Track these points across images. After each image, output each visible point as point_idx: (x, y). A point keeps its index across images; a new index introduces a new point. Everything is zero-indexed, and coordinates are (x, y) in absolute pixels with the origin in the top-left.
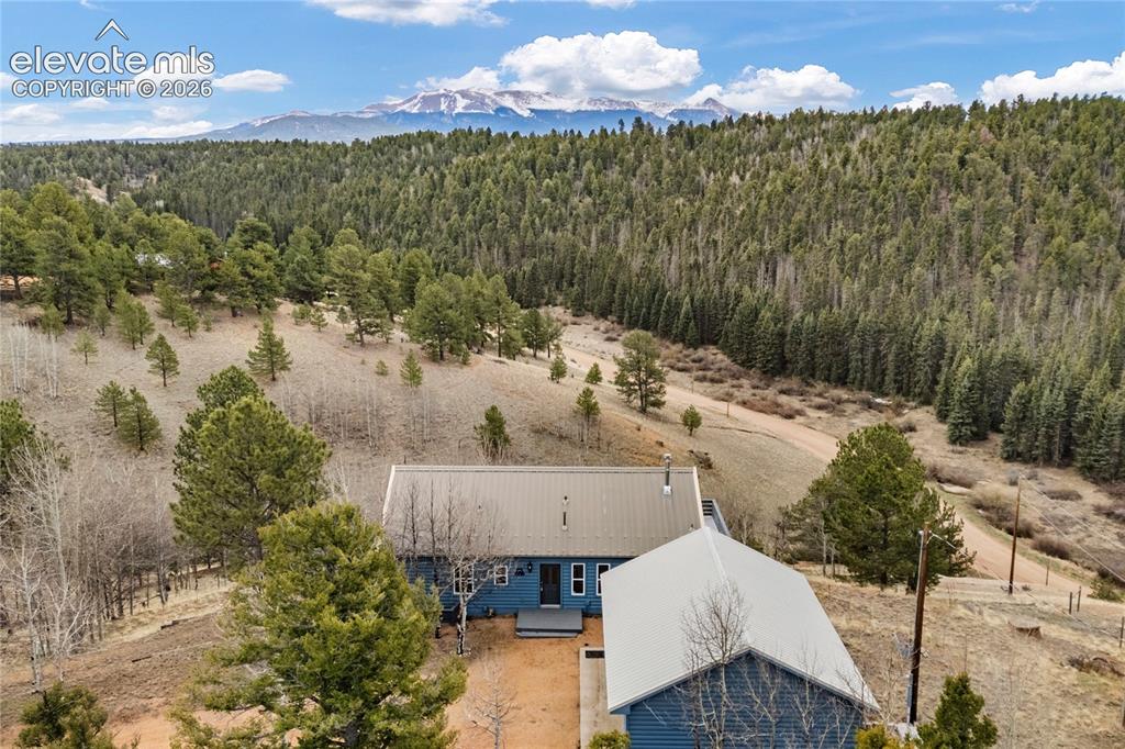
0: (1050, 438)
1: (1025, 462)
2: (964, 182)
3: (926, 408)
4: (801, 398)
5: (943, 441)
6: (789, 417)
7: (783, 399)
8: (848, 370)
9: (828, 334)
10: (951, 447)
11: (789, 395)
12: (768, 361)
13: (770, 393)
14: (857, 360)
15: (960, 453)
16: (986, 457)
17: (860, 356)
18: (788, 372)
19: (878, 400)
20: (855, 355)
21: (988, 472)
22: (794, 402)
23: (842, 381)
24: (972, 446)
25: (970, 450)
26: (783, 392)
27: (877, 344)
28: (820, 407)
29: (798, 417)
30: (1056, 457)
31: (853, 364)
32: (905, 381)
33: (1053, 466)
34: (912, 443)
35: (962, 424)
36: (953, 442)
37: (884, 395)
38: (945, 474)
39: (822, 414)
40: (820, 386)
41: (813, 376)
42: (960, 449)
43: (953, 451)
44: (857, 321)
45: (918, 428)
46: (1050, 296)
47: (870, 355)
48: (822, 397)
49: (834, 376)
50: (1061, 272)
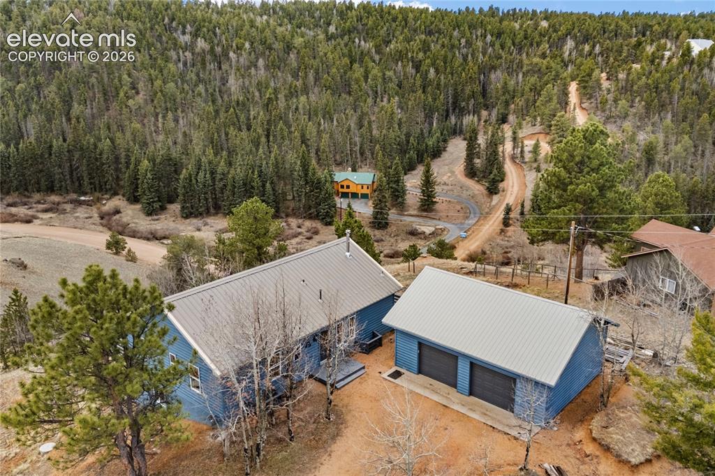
0: (206, 199)
1: (196, 217)
3: (118, 197)
4: (26, 207)
5: (142, 216)
6: (29, 222)
7: (14, 210)
8: (52, 182)
10: (150, 218)
11: (15, 206)
14: (59, 174)
15: (157, 220)
16: (173, 219)
17: (60, 170)
18: (4, 190)
19: (83, 198)
20: (57, 170)
21: (182, 228)
22: (21, 211)
23: (51, 189)
24: (161, 214)
25: (161, 217)
26: (10, 205)
27: (70, 160)
28: (46, 211)
29: (35, 220)
30: (212, 210)
31: (57, 177)
32: (97, 182)
33: (210, 215)
34: (125, 220)
35: (153, 202)
36: (149, 214)
37: (85, 194)
38: (159, 234)
39: (49, 215)
40: (37, 196)
41: (26, 190)
42: (156, 217)
43: (153, 220)
44: (51, 146)
45: (122, 210)
46: (164, 117)
47: (67, 169)
48: (43, 204)
49: (43, 187)
50: (165, 102)
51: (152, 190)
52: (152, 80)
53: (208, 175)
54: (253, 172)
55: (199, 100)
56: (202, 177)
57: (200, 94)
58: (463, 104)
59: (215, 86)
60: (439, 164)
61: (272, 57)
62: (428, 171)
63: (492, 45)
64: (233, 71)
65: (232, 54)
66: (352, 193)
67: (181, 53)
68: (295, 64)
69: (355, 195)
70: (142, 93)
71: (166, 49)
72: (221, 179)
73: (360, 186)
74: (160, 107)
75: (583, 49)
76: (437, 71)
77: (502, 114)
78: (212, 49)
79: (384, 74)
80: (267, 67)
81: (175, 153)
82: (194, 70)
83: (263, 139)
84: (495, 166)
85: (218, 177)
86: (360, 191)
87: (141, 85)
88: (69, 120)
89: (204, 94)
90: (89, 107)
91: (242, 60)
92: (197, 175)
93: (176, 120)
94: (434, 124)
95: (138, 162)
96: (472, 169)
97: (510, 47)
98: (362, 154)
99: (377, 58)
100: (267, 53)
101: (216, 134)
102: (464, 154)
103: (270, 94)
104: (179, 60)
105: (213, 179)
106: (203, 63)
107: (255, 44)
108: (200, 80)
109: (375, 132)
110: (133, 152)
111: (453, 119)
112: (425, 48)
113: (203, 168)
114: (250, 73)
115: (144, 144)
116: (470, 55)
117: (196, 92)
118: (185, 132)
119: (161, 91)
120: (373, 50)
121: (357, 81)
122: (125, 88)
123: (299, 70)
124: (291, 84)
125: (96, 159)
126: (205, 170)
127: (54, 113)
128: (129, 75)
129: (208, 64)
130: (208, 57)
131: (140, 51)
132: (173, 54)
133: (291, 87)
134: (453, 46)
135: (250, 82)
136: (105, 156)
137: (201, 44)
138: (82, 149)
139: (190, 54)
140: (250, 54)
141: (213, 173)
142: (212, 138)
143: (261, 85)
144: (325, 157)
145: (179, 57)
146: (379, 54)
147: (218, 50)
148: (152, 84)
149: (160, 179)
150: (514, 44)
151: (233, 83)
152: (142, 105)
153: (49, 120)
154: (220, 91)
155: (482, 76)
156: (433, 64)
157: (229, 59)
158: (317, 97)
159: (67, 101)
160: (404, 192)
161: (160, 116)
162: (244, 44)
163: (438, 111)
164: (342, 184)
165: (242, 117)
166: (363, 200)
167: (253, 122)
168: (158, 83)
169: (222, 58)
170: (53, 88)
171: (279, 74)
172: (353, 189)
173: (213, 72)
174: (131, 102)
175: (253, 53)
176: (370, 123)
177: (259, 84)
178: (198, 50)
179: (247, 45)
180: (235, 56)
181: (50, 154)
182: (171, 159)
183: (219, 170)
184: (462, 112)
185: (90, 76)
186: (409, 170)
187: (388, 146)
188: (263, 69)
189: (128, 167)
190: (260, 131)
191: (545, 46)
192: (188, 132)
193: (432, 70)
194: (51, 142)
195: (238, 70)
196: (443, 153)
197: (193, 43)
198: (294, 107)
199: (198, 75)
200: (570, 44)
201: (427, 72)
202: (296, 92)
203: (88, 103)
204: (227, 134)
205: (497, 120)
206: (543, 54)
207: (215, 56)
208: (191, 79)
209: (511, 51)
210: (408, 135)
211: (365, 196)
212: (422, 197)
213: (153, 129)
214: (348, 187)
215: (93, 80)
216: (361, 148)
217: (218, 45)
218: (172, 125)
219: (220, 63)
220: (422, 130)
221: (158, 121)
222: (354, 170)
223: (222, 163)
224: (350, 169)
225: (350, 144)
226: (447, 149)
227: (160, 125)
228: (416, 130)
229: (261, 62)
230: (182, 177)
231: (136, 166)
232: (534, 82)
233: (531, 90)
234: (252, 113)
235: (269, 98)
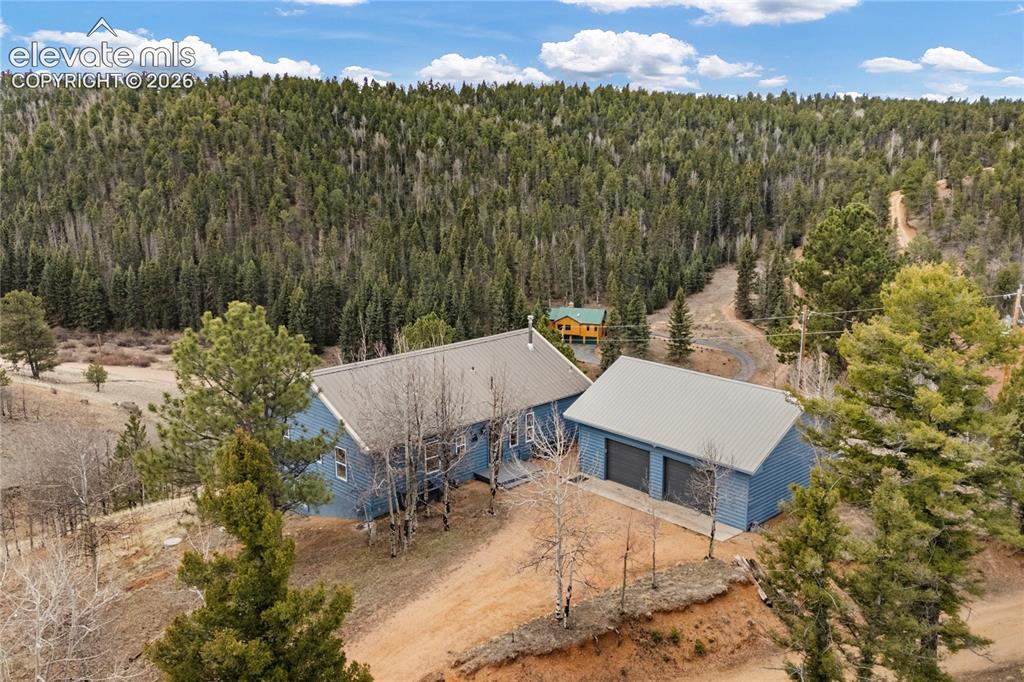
2: (225, 141)
4: (143, 347)
6: (145, 365)
7: (127, 350)
8: (178, 316)
9: (153, 283)
11: (129, 346)
12: (94, 318)
13: (109, 347)
14: (187, 304)
17: (188, 301)
18: (116, 325)
20: (184, 300)
22: (136, 352)
23: (175, 326)
26: (122, 345)
27: (202, 289)
28: (168, 352)
29: (152, 364)
31: (184, 308)
40: (156, 334)
41: (144, 325)
44: (179, 269)
46: (326, 234)
47: (197, 300)
48: (164, 344)
49: (165, 323)
50: (329, 215)
52: (312, 186)
53: (379, 308)
54: (439, 305)
55: (372, 212)
56: (373, 309)
57: (374, 205)
58: (737, 220)
59: (395, 195)
60: (699, 300)
61: (472, 156)
62: (680, 307)
63: (783, 141)
64: (420, 176)
65: (419, 154)
66: (574, 337)
67: (352, 151)
68: (503, 166)
69: (577, 339)
70: (299, 203)
71: (333, 147)
72: (397, 314)
73: (585, 327)
74: (322, 220)
75: (914, 147)
76: (701, 176)
77: (793, 234)
78: (394, 146)
79: (626, 180)
80: (465, 170)
81: (339, 279)
82: (369, 174)
83: (455, 262)
84: (779, 304)
85: (394, 310)
86: (585, 334)
87: (298, 192)
88: (203, 236)
89: (380, 205)
90: (230, 219)
91: (432, 161)
92: (365, 308)
93: (342, 239)
94: (695, 246)
95: (289, 291)
96: (746, 307)
97: (808, 145)
98: (590, 284)
99: (617, 158)
100: (467, 151)
101: (393, 256)
102: (735, 288)
103: (467, 205)
104: (350, 162)
105: (387, 314)
106: (382, 166)
107: (451, 140)
108: (375, 187)
109: (610, 256)
110: (282, 278)
111: (722, 241)
112: (686, 145)
113: (374, 299)
114: (443, 178)
115: (299, 268)
116: (749, 155)
117: (370, 202)
118: (352, 253)
119: (324, 200)
120: (613, 149)
121: (587, 187)
122: (278, 195)
123: (508, 173)
124: (497, 190)
125: (235, 286)
126: (377, 301)
127: (185, 227)
128: (284, 179)
129: (387, 166)
130: (388, 157)
131: (298, 149)
132: (341, 152)
133: (496, 196)
134: (726, 143)
135: (442, 189)
136: (246, 283)
137: (379, 139)
138: (217, 273)
139: (364, 153)
140: (444, 154)
141: (386, 305)
142: (388, 262)
143: (457, 193)
144: (536, 286)
145: (349, 156)
146: (620, 153)
147: (402, 148)
148: (313, 191)
149: (316, 314)
150: (814, 140)
151: (419, 190)
152: (298, 219)
153: (179, 235)
154: (402, 202)
155: (766, 183)
156: (695, 167)
157: (415, 159)
158: (532, 209)
159: (203, 214)
160: (646, 334)
161: (321, 232)
162: (435, 141)
163: (700, 229)
164: (560, 323)
165: (429, 234)
166: (588, 346)
167: (443, 241)
168: (320, 189)
169: (406, 159)
170: (186, 194)
171: (482, 179)
172: (575, 330)
173: (393, 177)
174: (284, 214)
175: (447, 152)
176: (602, 244)
177: (454, 191)
178: (375, 148)
179: (440, 142)
180: (423, 155)
181: (177, 280)
182: (332, 287)
183: (395, 301)
184: (734, 232)
185: (233, 180)
186: (655, 308)
187: (626, 273)
188: (460, 173)
189: (275, 298)
190: (451, 251)
191: (858, 143)
192: (356, 253)
193: (694, 175)
194: (179, 263)
195: (427, 173)
196: (706, 286)
197: (370, 139)
198: (499, 221)
199: (373, 180)
200: (895, 139)
201: (687, 177)
202: (503, 202)
203: (229, 214)
204: (407, 257)
205: (786, 242)
206: (855, 154)
207: (398, 155)
208: (365, 184)
209: (810, 149)
210: (656, 261)
211: (591, 341)
212: (672, 343)
213: (311, 248)
214: (568, 328)
215: (237, 185)
216: (588, 276)
217: (401, 142)
218: (335, 244)
219: (403, 165)
220: (676, 254)
221: (318, 239)
222: (578, 305)
223: (400, 291)
224: (572, 303)
225: (574, 271)
226: (712, 281)
227: (320, 244)
228: (665, 255)
229: (458, 164)
230: (345, 309)
231: (286, 295)
232: (838, 191)
233: (835, 201)
234: (442, 229)
235: (466, 210)
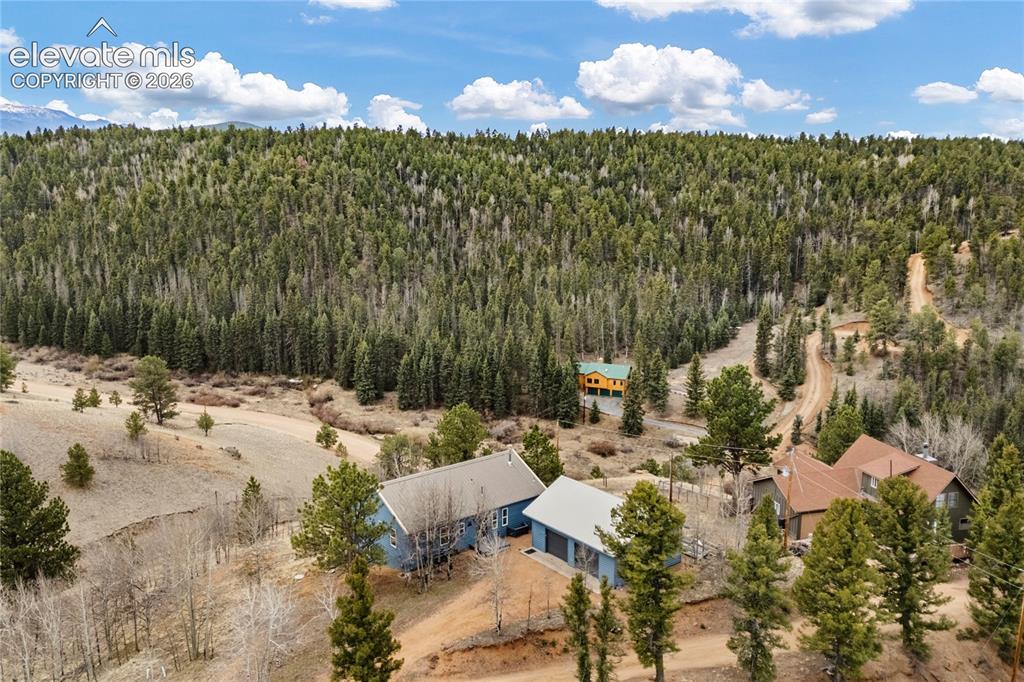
0: (427, 389)
1: (415, 409)
2: (303, 201)
3: (330, 381)
4: (233, 388)
5: (356, 405)
6: (235, 405)
7: (220, 391)
8: (262, 361)
9: (242, 333)
10: (364, 408)
11: (222, 387)
12: (193, 361)
13: (205, 387)
14: (269, 352)
15: (372, 410)
16: (389, 410)
17: (271, 348)
18: (211, 368)
19: (292, 381)
20: (268, 348)
21: (398, 421)
22: (228, 393)
23: (259, 369)
24: (376, 404)
25: (378, 407)
26: (215, 386)
27: (282, 336)
28: (254, 394)
29: (242, 404)
30: (433, 403)
31: (267, 355)
32: (309, 363)
33: (431, 408)
34: (336, 409)
35: (368, 389)
36: (364, 403)
37: (294, 375)
38: (373, 427)
39: (257, 398)
40: (244, 377)
41: (233, 368)
42: (370, 407)
43: (367, 410)
44: (264, 321)
45: (334, 397)
46: (389, 288)
47: (278, 346)
48: (250, 385)
49: (251, 367)
50: (391, 270)
51: (369, 376)
52: (377, 244)
53: (431, 361)
54: (482, 360)
55: (429, 267)
56: (426, 362)
57: (431, 261)
58: (766, 278)
59: (449, 250)
60: (722, 355)
61: (520, 214)
62: (695, 368)
63: (823, 193)
64: (472, 233)
65: (473, 211)
66: (601, 389)
67: (413, 208)
68: (547, 224)
69: (605, 392)
70: (365, 258)
71: (397, 203)
72: (446, 367)
73: (612, 382)
74: (385, 276)
75: (950, 204)
76: (737, 233)
77: (817, 293)
78: (450, 202)
79: (662, 238)
80: (513, 228)
81: (397, 334)
82: (428, 228)
83: (498, 320)
84: (792, 365)
85: (443, 363)
86: (612, 388)
87: (365, 250)
88: (284, 289)
89: (435, 260)
90: (306, 275)
91: (484, 217)
92: (419, 360)
93: (402, 292)
94: (723, 303)
95: (356, 342)
96: (763, 366)
97: (847, 198)
98: (620, 340)
99: (658, 212)
100: (516, 208)
101: (445, 312)
102: (754, 346)
103: (513, 263)
104: (411, 217)
105: (437, 366)
106: (439, 223)
107: (502, 198)
108: (432, 242)
109: (640, 313)
110: (351, 331)
111: (750, 296)
112: (726, 198)
113: (426, 353)
114: (492, 235)
115: (364, 320)
116: (788, 208)
117: (427, 259)
118: (410, 308)
119: (387, 258)
120: (654, 202)
121: (624, 246)
122: (347, 253)
123: (551, 233)
124: (541, 249)
125: (311, 337)
126: (429, 356)
127: (269, 281)
128: (353, 237)
129: (443, 222)
130: (445, 213)
131: (366, 207)
132: (403, 210)
133: (539, 254)
134: (765, 197)
135: (492, 246)
136: (320, 334)
137: (438, 196)
138: (296, 325)
139: (424, 210)
140: (495, 211)
141: (437, 358)
142: (440, 317)
143: (504, 250)
144: (568, 345)
145: (410, 213)
146: (661, 207)
147: (457, 204)
148: (378, 247)
149: (378, 363)
150: (853, 194)
151: (471, 248)
152: (364, 274)
153: (263, 289)
154: (455, 255)
155: (799, 239)
156: (730, 223)
157: (469, 215)
158: (573, 267)
159: (285, 267)
160: (666, 392)
161: (384, 287)
162: (488, 198)
163: (728, 286)
164: (589, 377)
165: (478, 291)
166: (614, 399)
167: (490, 297)
168: (385, 247)
169: (461, 215)
170: (270, 252)
171: (528, 235)
172: (602, 385)
173: (449, 233)
174: (352, 271)
175: (498, 209)
176: (633, 304)
177: (502, 249)
178: (433, 204)
179: (492, 199)
180: (476, 212)
181: (262, 330)
182: (392, 340)
183: (445, 356)
184: (762, 288)
185: (310, 238)
186: (681, 363)
187: (653, 332)
188: (508, 232)
189: (344, 348)
190: (496, 309)
191: (896, 199)
192: (414, 307)
193: (729, 231)
194: (265, 315)
195: (478, 230)
196: (732, 341)
197: (429, 193)
198: (541, 279)
199: (430, 236)
200: (933, 194)
201: (723, 232)
202: (546, 260)
203: (306, 270)
204: (458, 312)
205: (810, 301)
206: (892, 209)
207: (454, 212)
208: (423, 240)
209: (848, 202)
210: (684, 317)
211: (617, 394)
212: (689, 400)
213: (375, 303)
214: (597, 381)
215: (313, 243)
216: (618, 333)
217: (457, 198)
218: (395, 297)
219: (458, 220)
220: (703, 311)
221: (381, 291)
222: (608, 360)
223: (449, 348)
224: (601, 359)
225: (605, 328)
226: (738, 336)
227: (383, 298)
228: (693, 314)
229: (507, 221)
230: (402, 362)
231: (353, 346)
232: (863, 252)
233: (859, 262)
234: (490, 285)
235: (511, 267)
